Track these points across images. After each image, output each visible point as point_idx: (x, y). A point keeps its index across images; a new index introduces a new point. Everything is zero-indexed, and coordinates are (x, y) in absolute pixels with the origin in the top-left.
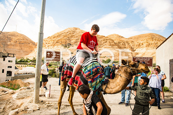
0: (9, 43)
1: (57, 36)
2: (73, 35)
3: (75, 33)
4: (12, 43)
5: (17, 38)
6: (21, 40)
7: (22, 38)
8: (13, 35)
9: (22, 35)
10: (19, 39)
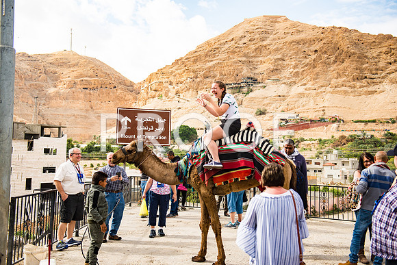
0: (52, 91)
1: (207, 56)
2: (265, 43)
3: (272, 37)
4: (62, 88)
5: (75, 74)
6: (90, 77)
7: (91, 73)
8: (64, 62)
9: (89, 61)
10: (81, 76)
